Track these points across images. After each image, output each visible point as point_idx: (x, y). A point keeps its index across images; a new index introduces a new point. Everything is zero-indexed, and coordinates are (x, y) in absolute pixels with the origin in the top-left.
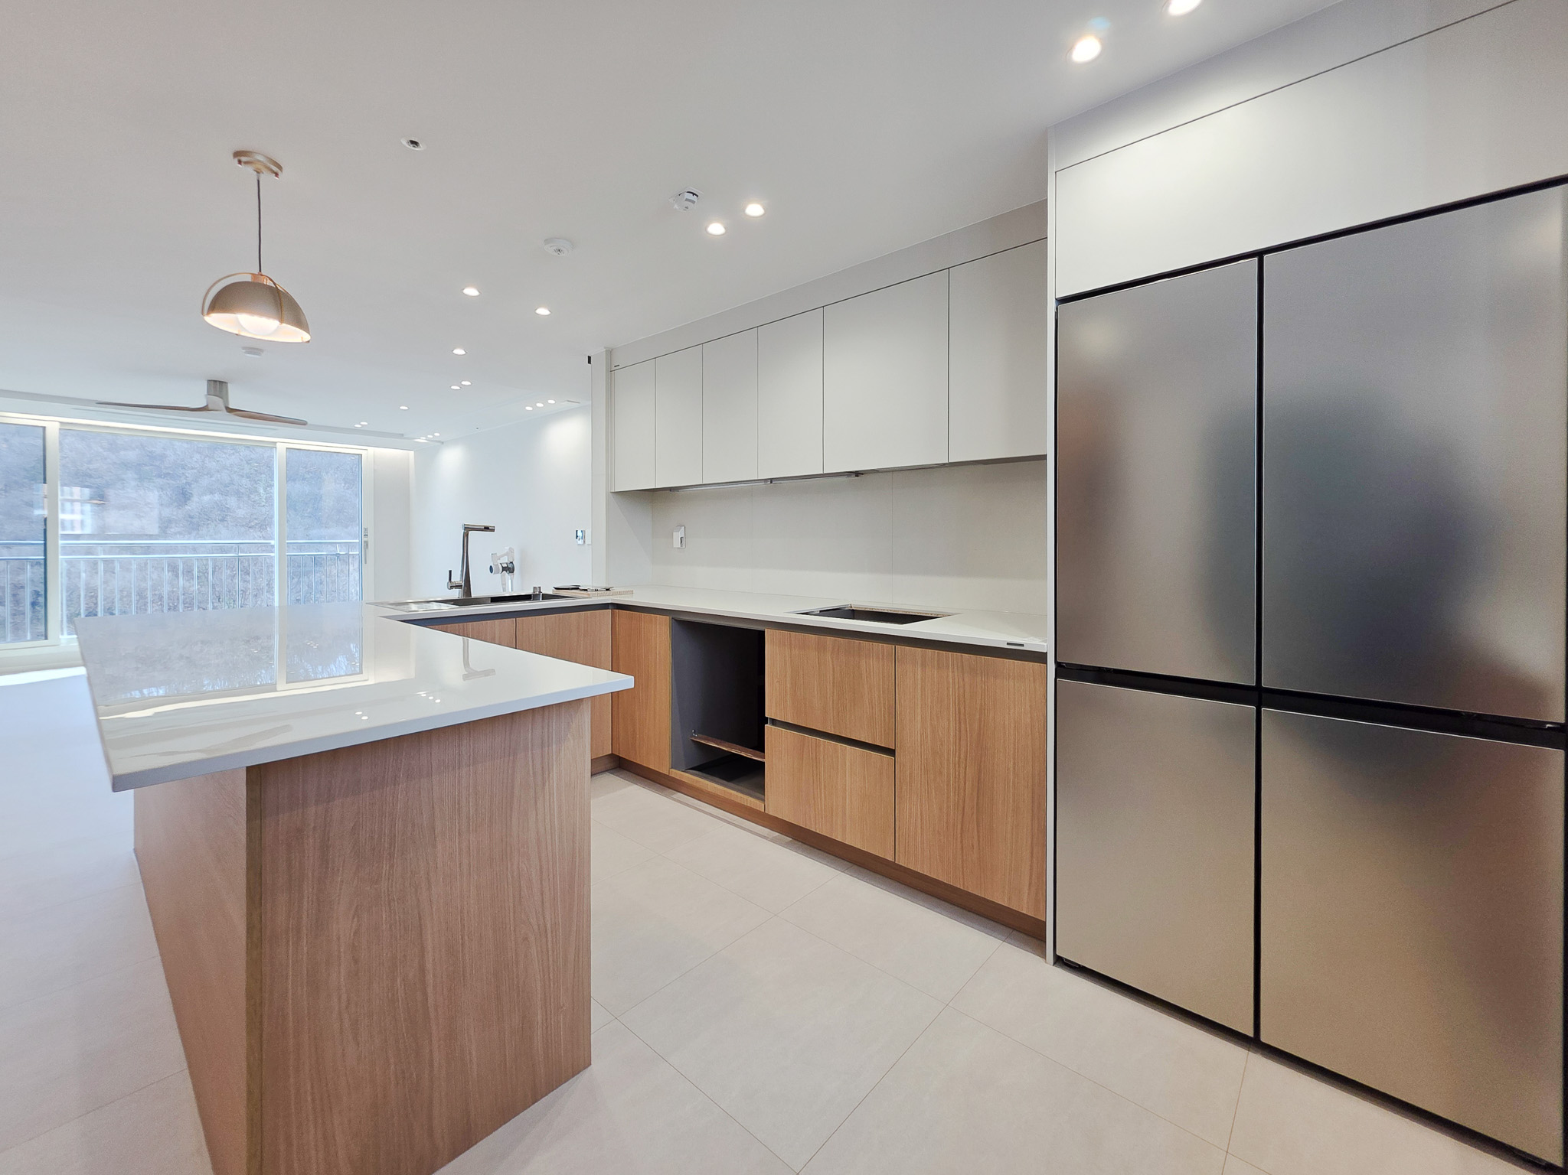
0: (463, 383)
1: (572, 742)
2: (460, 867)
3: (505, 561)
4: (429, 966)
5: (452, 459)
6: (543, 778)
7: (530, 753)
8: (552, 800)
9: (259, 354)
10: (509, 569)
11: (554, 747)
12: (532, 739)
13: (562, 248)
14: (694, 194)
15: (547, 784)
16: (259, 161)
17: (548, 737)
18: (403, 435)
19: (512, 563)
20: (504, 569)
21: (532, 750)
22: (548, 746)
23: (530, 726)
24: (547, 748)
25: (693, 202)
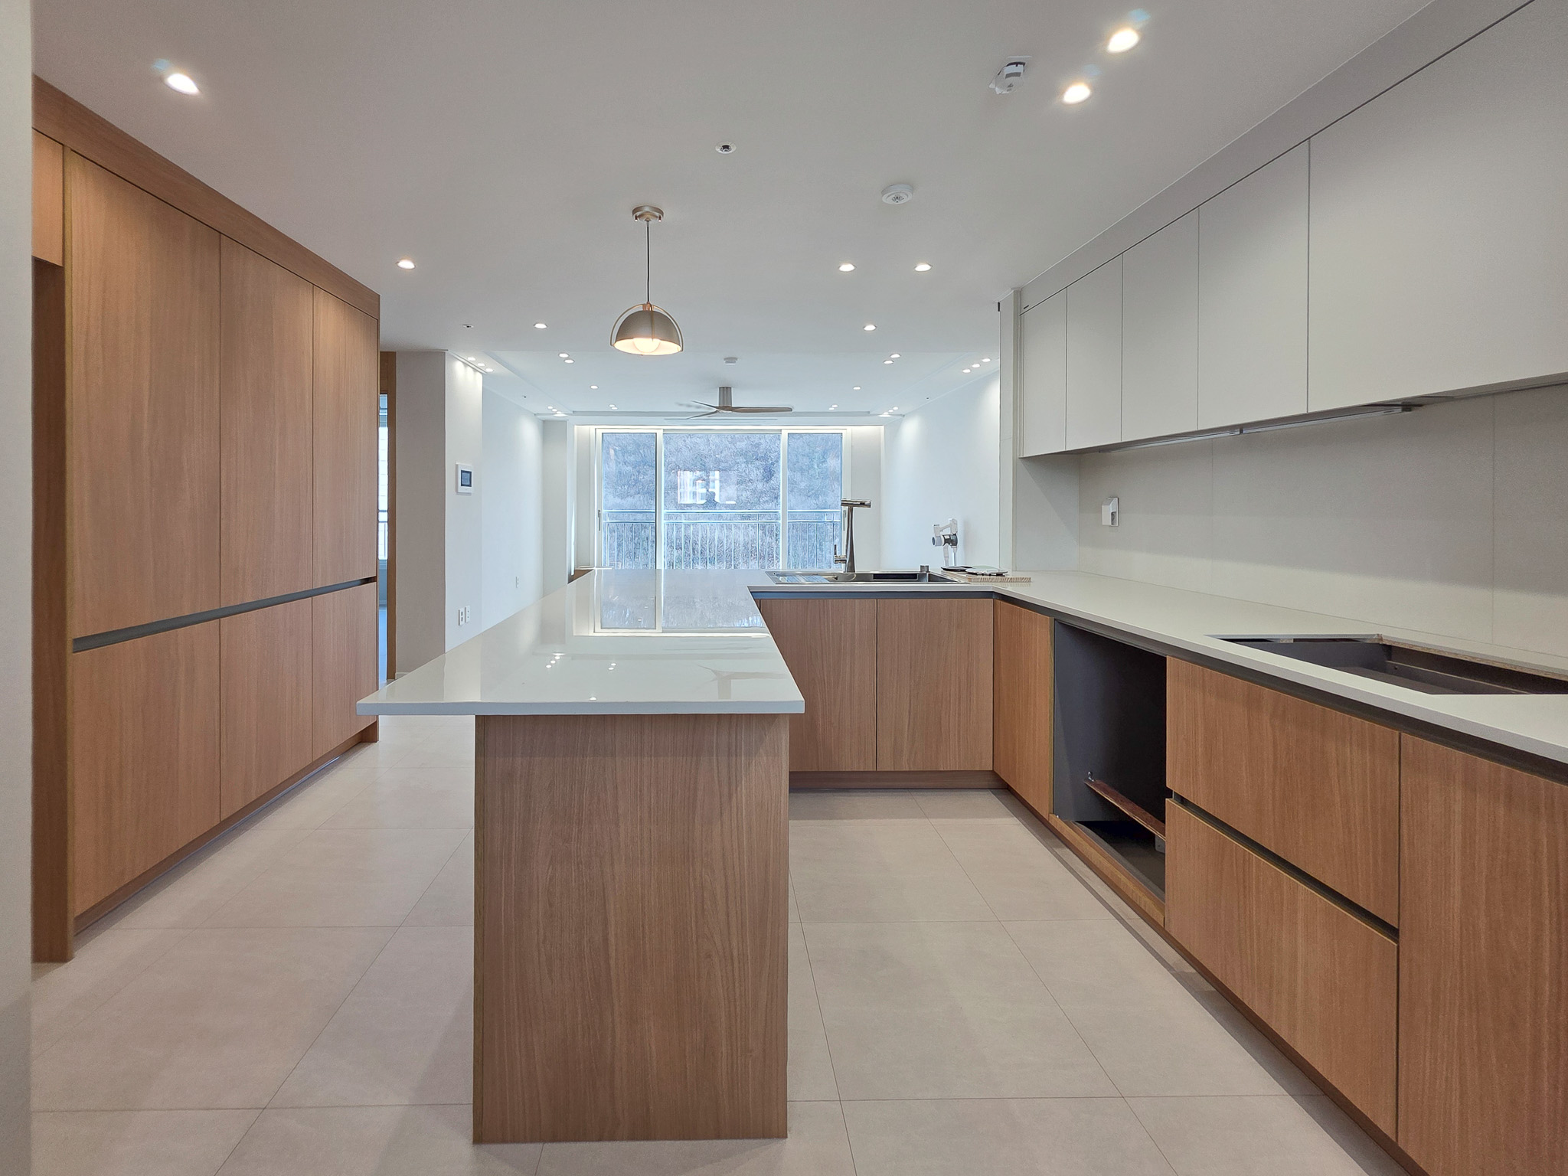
0: (893, 356)
1: (765, 758)
2: (641, 854)
3: (947, 532)
4: (612, 939)
5: (911, 429)
6: (730, 789)
7: (715, 757)
8: (739, 816)
9: (735, 362)
10: (952, 541)
11: (743, 758)
12: (717, 743)
13: (901, 195)
14: (1017, 64)
15: (734, 799)
16: (647, 212)
17: (736, 747)
18: (869, 412)
19: (955, 535)
20: (946, 541)
21: (717, 756)
22: (736, 756)
23: (715, 729)
24: (734, 758)
25: (1018, 74)
